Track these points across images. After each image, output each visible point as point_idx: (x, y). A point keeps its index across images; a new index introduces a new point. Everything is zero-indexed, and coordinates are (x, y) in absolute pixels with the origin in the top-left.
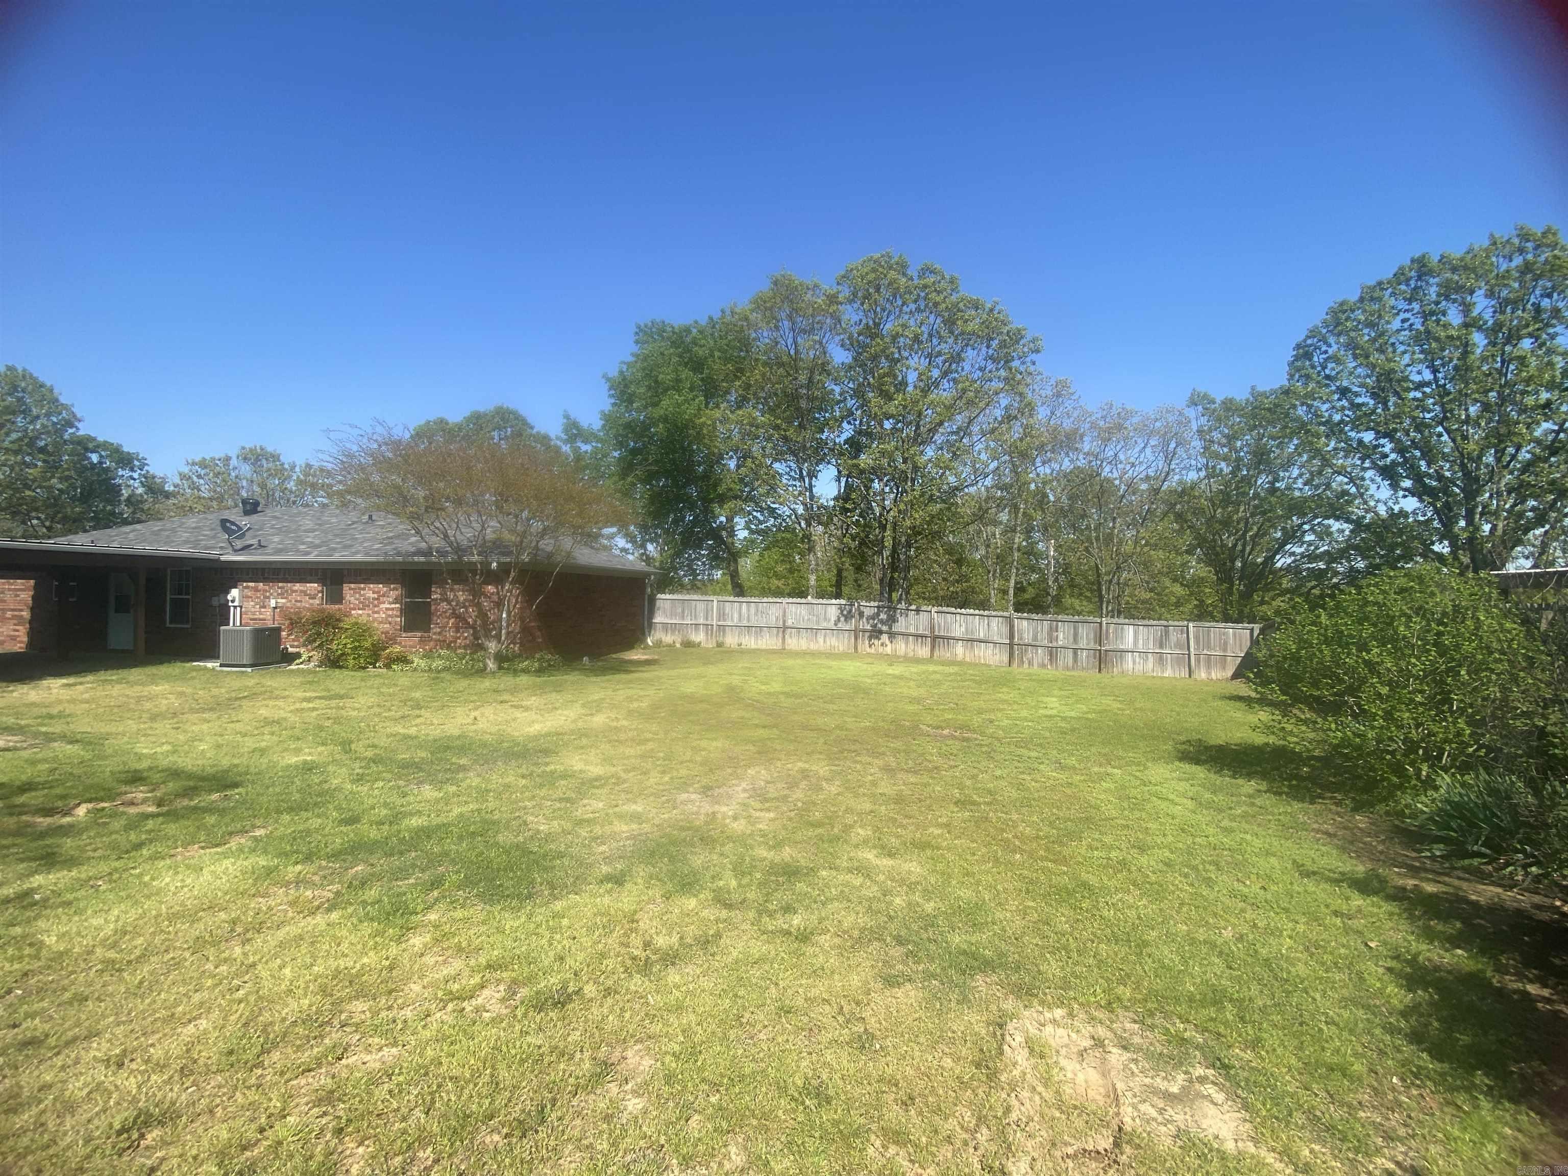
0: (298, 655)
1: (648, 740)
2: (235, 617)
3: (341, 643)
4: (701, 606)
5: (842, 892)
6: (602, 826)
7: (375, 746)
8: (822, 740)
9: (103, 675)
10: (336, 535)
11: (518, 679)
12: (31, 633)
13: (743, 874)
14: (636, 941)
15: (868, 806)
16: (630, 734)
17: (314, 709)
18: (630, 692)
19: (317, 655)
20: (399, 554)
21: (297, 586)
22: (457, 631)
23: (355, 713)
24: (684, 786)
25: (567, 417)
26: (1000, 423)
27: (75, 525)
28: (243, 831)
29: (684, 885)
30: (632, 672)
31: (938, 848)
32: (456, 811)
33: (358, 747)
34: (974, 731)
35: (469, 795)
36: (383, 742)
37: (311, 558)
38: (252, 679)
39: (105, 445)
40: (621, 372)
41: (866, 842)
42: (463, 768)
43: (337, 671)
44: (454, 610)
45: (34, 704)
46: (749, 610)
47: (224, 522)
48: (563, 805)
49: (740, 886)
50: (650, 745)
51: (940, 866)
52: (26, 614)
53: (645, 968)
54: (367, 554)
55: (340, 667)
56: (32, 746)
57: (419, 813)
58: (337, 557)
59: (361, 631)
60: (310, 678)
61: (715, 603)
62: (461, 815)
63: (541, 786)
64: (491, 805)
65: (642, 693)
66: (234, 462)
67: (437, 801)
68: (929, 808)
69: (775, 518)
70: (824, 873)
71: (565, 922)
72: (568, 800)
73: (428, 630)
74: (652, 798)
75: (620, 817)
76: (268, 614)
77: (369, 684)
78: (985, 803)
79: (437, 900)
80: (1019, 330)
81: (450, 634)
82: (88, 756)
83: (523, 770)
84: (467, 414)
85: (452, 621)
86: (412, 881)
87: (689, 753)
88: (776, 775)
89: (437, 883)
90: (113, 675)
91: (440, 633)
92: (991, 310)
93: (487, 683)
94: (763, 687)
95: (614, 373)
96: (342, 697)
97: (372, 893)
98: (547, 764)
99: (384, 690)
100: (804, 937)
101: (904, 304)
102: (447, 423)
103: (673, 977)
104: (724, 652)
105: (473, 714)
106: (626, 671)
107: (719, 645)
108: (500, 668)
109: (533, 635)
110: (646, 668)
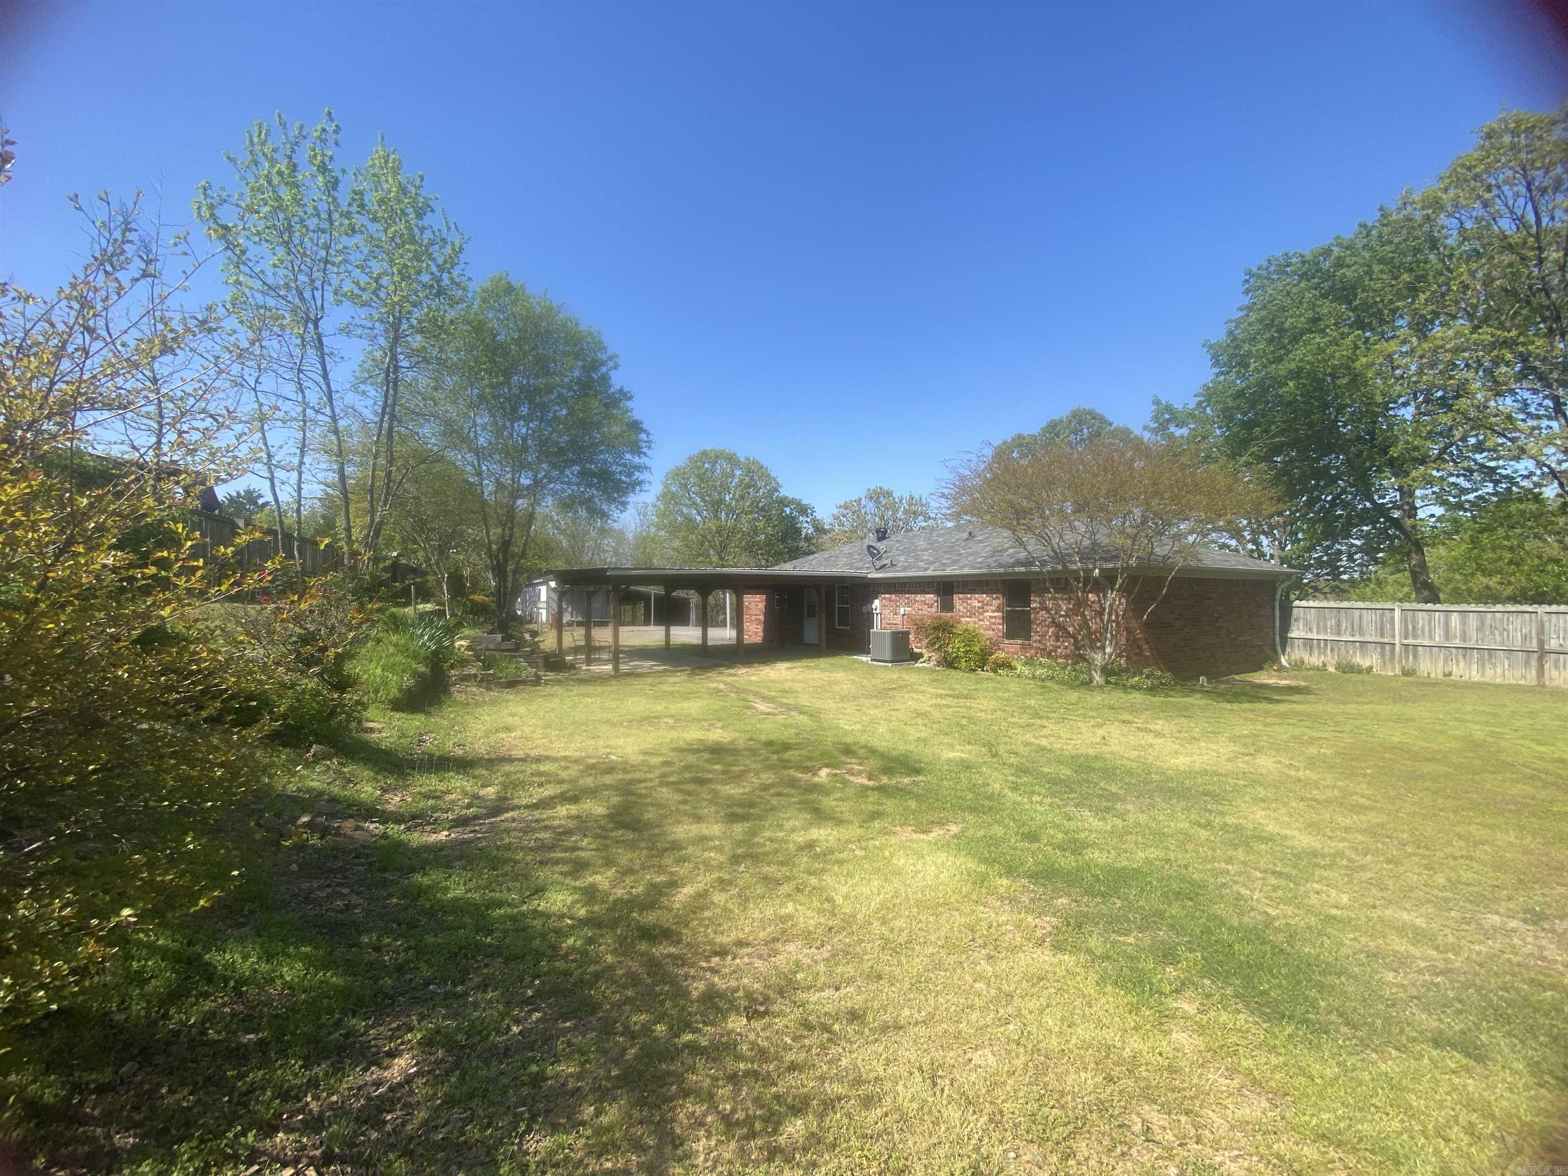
0: (921, 655)
1: (1366, 808)
2: (877, 620)
3: (956, 647)
4: (1367, 616)
6: (1372, 938)
7: (1017, 754)
9: (805, 662)
10: (945, 552)
11: (1131, 696)
12: (765, 630)
16: (1329, 793)
17: (948, 706)
18: (1294, 730)
19: (935, 656)
20: (1000, 566)
21: (919, 597)
22: (1057, 640)
23: (983, 715)
24: (1482, 900)
25: (1157, 402)
27: (779, 557)
28: (941, 824)
30: (1278, 701)
32: (1141, 854)
33: (1001, 751)
35: (1144, 836)
36: (1023, 750)
37: (930, 573)
38: (891, 674)
39: (793, 501)
40: (1230, 333)
42: (1119, 798)
43: (953, 672)
44: (1053, 619)
45: (774, 681)
46: (1464, 623)
47: (869, 547)
48: (1282, 883)
50: (1375, 817)
52: (762, 618)
54: (973, 567)
55: (956, 668)
56: (781, 713)
57: (1097, 846)
58: (948, 572)
59: (971, 638)
60: (935, 676)
61: (1397, 613)
62: (1149, 862)
63: (1233, 845)
64: (1179, 857)
65: (1312, 733)
66: (863, 502)
67: (1109, 834)
69: (1496, 483)
72: (1286, 876)
73: (1028, 638)
74: (1432, 909)
75: (1396, 929)
76: (898, 619)
77: (985, 686)
79: (1182, 982)
81: (1050, 643)
82: (815, 725)
83: (1194, 815)
84: (1044, 425)
85: (1051, 630)
86: (1134, 941)
87: (1459, 845)
89: (1167, 955)
90: (812, 662)
91: (1039, 641)
93: (1097, 698)
94: (1541, 749)
95: (1219, 335)
96: (966, 697)
97: (1096, 943)
98: (1223, 814)
99: (1000, 694)
102: (1024, 438)
104: (1418, 684)
105: (1101, 732)
106: (1270, 700)
107: (1406, 673)
108: (1108, 682)
109: (1139, 647)
110: (1296, 698)
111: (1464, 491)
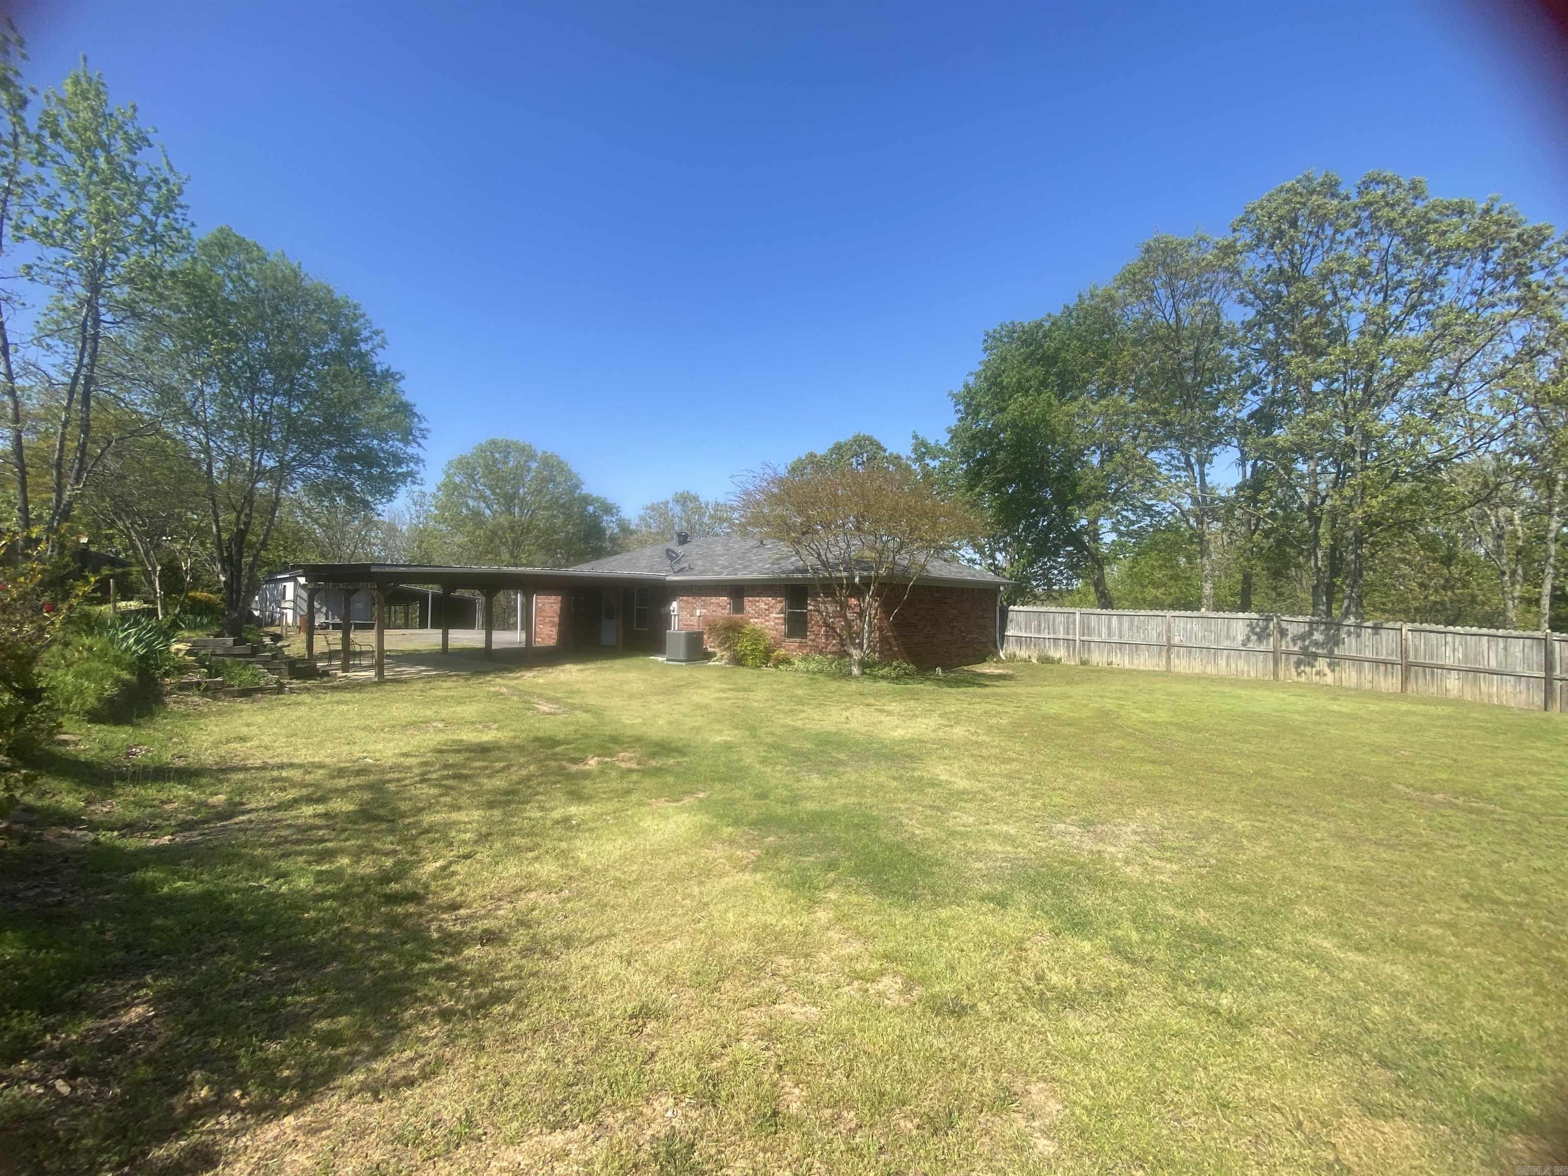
0: (714, 654)
1: (1013, 760)
2: (675, 624)
3: (744, 645)
4: (1060, 619)
5: (1289, 981)
6: (976, 843)
7: (773, 734)
8: (1235, 788)
9: (599, 664)
10: (739, 558)
11: (879, 685)
12: (561, 633)
13: (1146, 928)
14: (1027, 972)
15: (1317, 881)
16: (993, 751)
17: (728, 699)
18: (989, 707)
19: (726, 654)
20: (783, 572)
21: (714, 600)
22: (827, 639)
23: (756, 704)
24: (1059, 816)
26: (1516, 362)
27: (581, 557)
28: (691, 793)
29: (1076, 925)
30: (986, 686)
31: (1438, 953)
32: (842, 801)
33: (761, 733)
34: (1489, 800)
35: (850, 789)
36: (779, 731)
37: (723, 577)
38: (685, 672)
39: (597, 500)
40: (967, 385)
41: (1317, 925)
42: (840, 763)
43: (741, 669)
44: (825, 620)
45: (563, 683)
46: (1120, 624)
47: (668, 550)
48: (934, 813)
49: (1143, 940)
50: (1015, 766)
51: (1443, 979)
52: (557, 620)
53: (1041, 1002)
54: (760, 573)
55: (743, 665)
56: (564, 713)
57: (812, 798)
58: (739, 576)
59: (757, 637)
60: (722, 673)
61: (1078, 616)
62: (845, 806)
63: (912, 790)
64: (869, 801)
65: (1000, 709)
66: (670, 505)
67: (825, 789)
68: (1419, 897)
69: (1152, 517)
70: (1258, 951)
71: (951, 931)
72: (938, 809)
73: (805, 637)
74: (1024, 823)
75: (994, 836)
76: (694, 621)
77: (764, 680)
78: (1516, 904)
79: (834, 881)
80: (1539, 230)
81: (822, 641)
82: (595, 722)
83: (893, 771)
84: (832, 446)
85: (823, 630)
86: (812, 859)
87: (1061, 781)
88: (1174, 820)
89: (832, 865)
90: (606, 664)
91: (814, 640)
92: (1487, 211)
93: (853, 686)
94: (1145, 715)
95: (959, 387)
96: (745, 690)
97: (784, 863)
98: (914, 769)
99: (775, 686)
100: (1238, 1022)
101: (1337, 231)
103: (1073, 1021)
104: (1092, 671)
105: (845, 714)
106: (980, 685)
107: (1084, 663)
108: (864, 673)
109: (890, 644)
110: (1002, 683)
111: (1133, 523)
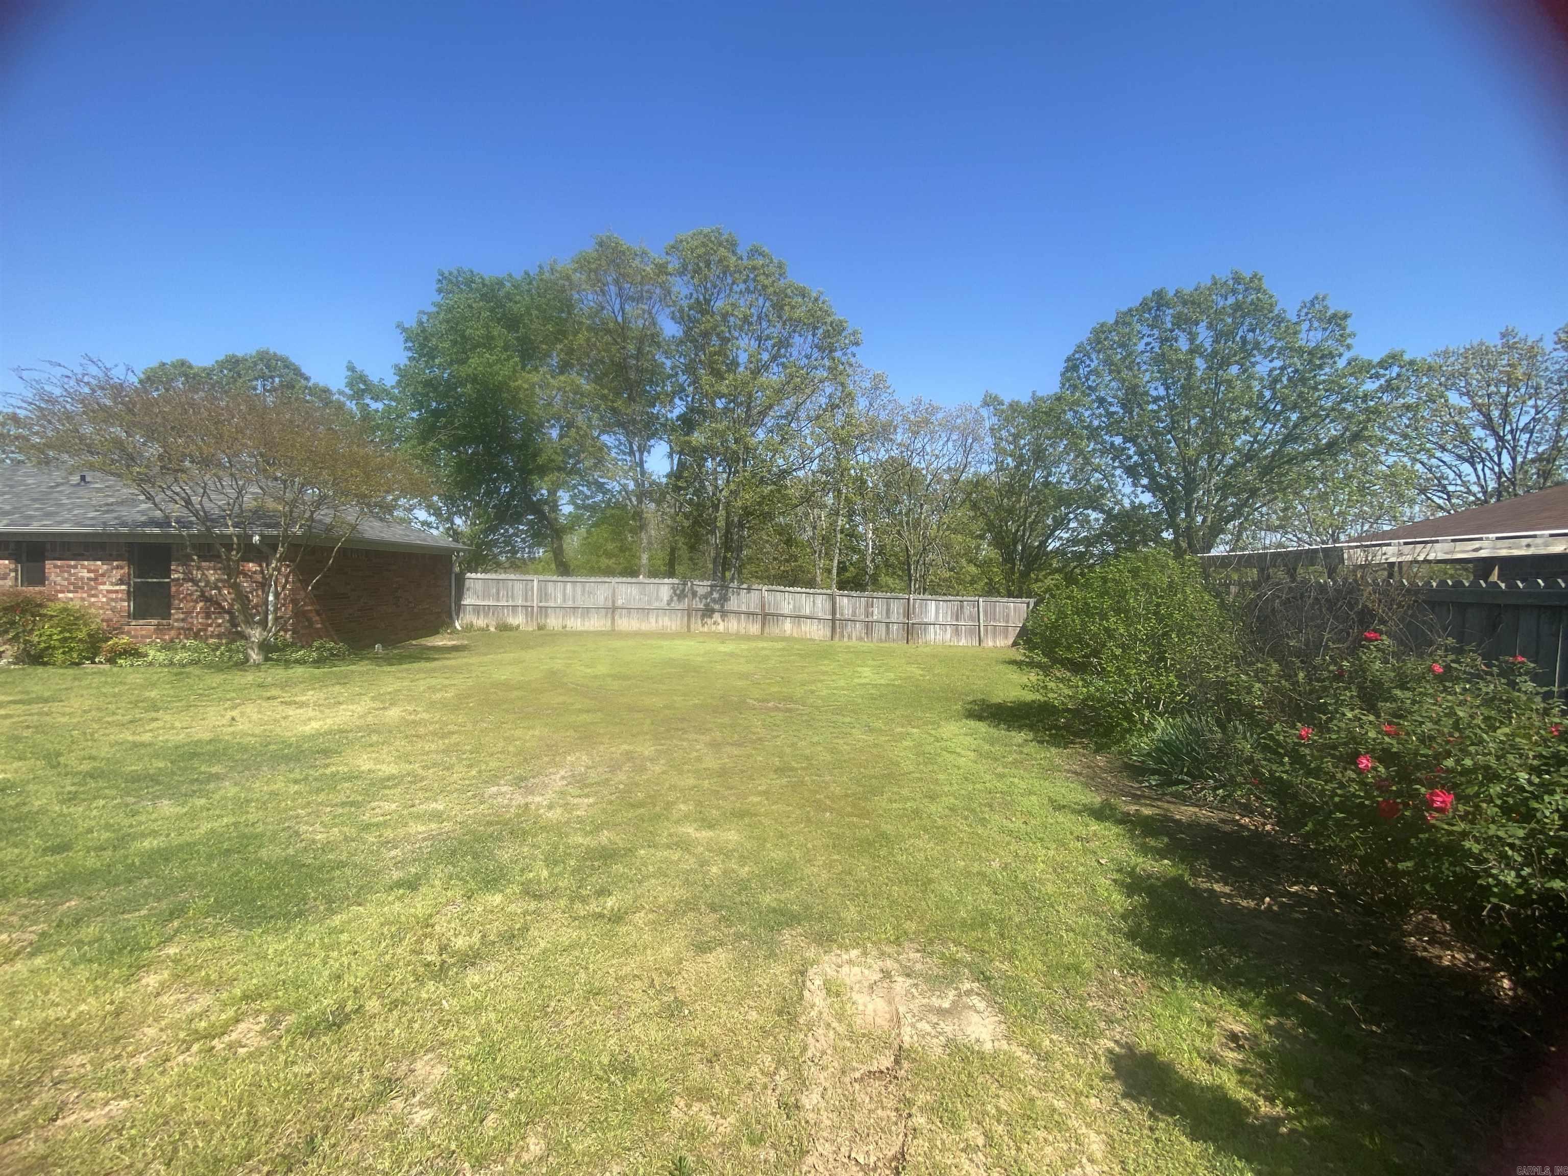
1: (453, 733)
3: (45, 633)
4: (519, 587)
5: (660, 868)
6: (394, 829)
7: (92, 758)
8: (648, 721)
10: (35, 500)
11: (290, 671)
13: (556, 863)
14: (430, 946)
15: (691, 782)
16: (432, 728)
17: (8, 716)
18: (433, 682)
19: (11, 650)
20: (124, 524)
22: (208, 616)
23: (64, 720)
24: (494, 779)
25: (351, 368)
26: (825, 410)
29: (489, 882)
30: (435, 659)
31: (756, 815)
32: (205, 827)
33: (70, 760)
34: (796, 702)
35: (224, 807)
36: (105, 751)
40: (421, 323)
41: (686, 817)
42: (217, 777)
43: (40, 670)
44: (203, 592)
46: (574, 590)
48: (347, 809)
49: (551, 875)
50: (455, 738)
51: (757, 832)
53: (440, 973)
54: (78, 524)
55: (45, 664)
57: (154, 833)
58: (35, 527)
59: (73, 619)
61: (535, 583)
62: (212, 831)
63: (319, 791)
64: (252, 818)
65: (447, 682)
67: (179, 817)
68: (751, 778)
69: (604, 493)
70: (642, 852)
71: (344, 937)
72: (352, 804)
73: (168, 616)
74: (455, 795)
75: (418, 817)
77: (85, 683)
79: (177, 931)
80: (841, 322)
81: (198, 621)
83: (297, 775)
85: (201, 604)
86: (144, 912)
87: (501, 744)
88: (598, 759)
89: (176, 912)
91: (183, 620)
92: (816, 300)
93: (250, 677)
94: (589, 671)
95: (411, 322)
96: (46, 701)
97: (89, 931)
98: (327, 766)
99: (106, 690)
100: (617, 918)
101: (733, 283)
102: (190, 367)
103: (473, 977)
104: (547, 635)
105: (230, 714)
106: (428, 659)
107: (541, 628)
108: (267, 659)
109: (309, 620)
110: (454, 654)
111: (587, 497)
